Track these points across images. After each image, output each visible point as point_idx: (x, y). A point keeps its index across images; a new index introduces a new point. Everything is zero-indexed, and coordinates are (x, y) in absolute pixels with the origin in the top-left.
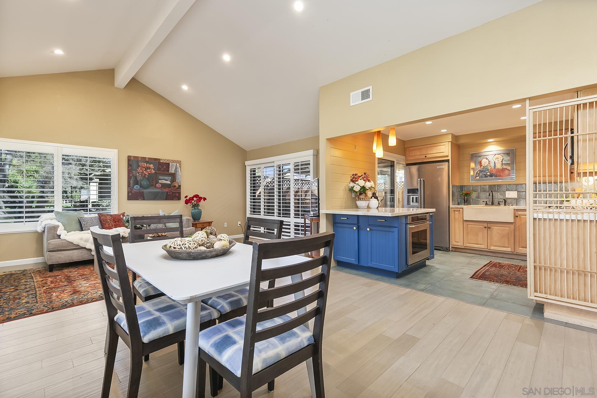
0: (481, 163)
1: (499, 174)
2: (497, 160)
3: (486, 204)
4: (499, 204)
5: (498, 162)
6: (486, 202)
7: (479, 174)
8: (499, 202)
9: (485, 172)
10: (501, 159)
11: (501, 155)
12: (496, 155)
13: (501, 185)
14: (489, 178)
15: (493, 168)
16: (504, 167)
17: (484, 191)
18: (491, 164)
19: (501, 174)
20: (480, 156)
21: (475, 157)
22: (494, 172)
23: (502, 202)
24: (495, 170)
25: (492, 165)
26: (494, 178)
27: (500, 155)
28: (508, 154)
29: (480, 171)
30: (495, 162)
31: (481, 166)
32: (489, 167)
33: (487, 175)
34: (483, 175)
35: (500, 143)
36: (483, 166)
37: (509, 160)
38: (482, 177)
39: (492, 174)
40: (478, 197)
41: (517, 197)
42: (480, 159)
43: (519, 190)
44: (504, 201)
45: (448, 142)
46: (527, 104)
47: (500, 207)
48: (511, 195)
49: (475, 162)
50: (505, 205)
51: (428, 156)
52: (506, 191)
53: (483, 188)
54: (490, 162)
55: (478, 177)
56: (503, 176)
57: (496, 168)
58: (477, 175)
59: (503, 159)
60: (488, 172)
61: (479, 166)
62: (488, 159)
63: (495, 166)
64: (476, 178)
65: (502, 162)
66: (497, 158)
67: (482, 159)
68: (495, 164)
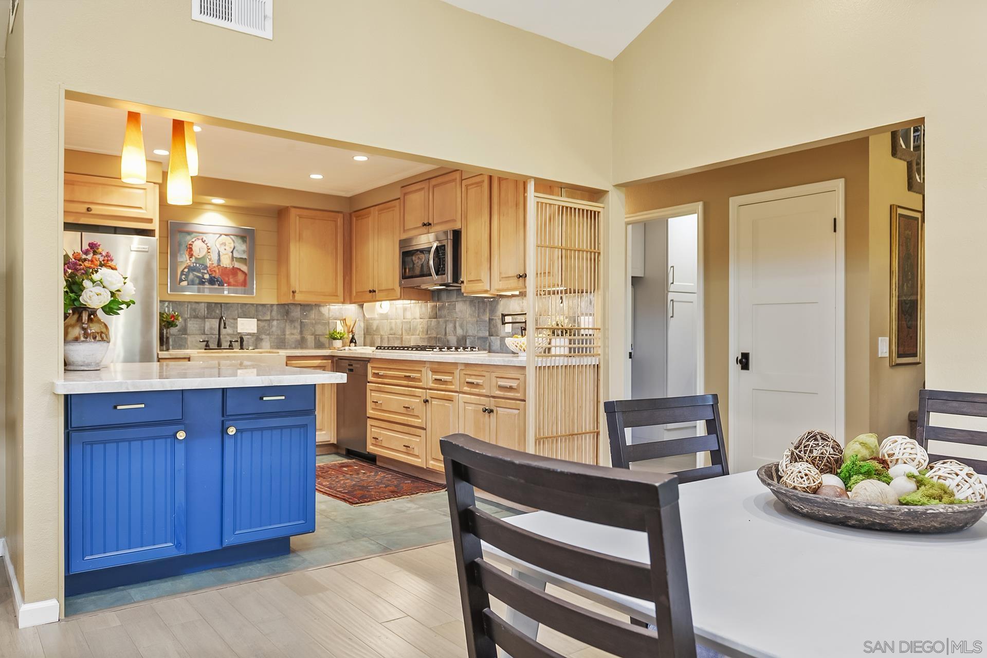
0: (191, 249)
1: (227, 279)
2: (223, 247)
3: (206, 346)
4: (231, 347)
5: (225, 252)
6: (207, 342)
7: (187, 275)
8: (231, 342)
9: (199, 271)
10: (231, 248)
11: (231, 239)
12: (221, 235)
13: (230, 305)
14: (208, 286)
15: (215, 264)
16: (237, 265)
17: (196, 317)
18: (211, 254)
19: (231, 280)
20: (189, 233)
21: (181, 232)
22: (217, 275)
23: (237, 341)
24: (219, 269)
25: (215, 257)
26: (216, 286)
27: (228, 237)
28: (243, 238)
29: (189, 267)
30: (219, 252)
31: (191, 256)
32: (208, 260)
33: (204, 279)
34: (196, 278)
35: (229, 210)
36: (196, 259)
37: (244, 252)
38: (192, 283)
39: (214, 277)
40: (184, 331)
41: (256, 332)
42: (189, 239)
43: (260, 318)
44: (239, 340)
45: (155, 183)
46: (531, 186)
47: (234, 352)
48: (247, 326)
49: (180, 244)
50: (242, 348)
51: (96, 209)
52: (237, 317)
53: (194, 310)
54: (209, 251)
55: (184, 281)
56: (234, 285)
57: (222, 266)
58: (184, 276)
59: (234, 248)
60: (206, 273)
61: (187, 256)
62: (205, 243)
63: (219, 260)
64: (180, 283)
65: (233, 254)
66: (224, 244)
67: (193, 240)
68: (219, 255)
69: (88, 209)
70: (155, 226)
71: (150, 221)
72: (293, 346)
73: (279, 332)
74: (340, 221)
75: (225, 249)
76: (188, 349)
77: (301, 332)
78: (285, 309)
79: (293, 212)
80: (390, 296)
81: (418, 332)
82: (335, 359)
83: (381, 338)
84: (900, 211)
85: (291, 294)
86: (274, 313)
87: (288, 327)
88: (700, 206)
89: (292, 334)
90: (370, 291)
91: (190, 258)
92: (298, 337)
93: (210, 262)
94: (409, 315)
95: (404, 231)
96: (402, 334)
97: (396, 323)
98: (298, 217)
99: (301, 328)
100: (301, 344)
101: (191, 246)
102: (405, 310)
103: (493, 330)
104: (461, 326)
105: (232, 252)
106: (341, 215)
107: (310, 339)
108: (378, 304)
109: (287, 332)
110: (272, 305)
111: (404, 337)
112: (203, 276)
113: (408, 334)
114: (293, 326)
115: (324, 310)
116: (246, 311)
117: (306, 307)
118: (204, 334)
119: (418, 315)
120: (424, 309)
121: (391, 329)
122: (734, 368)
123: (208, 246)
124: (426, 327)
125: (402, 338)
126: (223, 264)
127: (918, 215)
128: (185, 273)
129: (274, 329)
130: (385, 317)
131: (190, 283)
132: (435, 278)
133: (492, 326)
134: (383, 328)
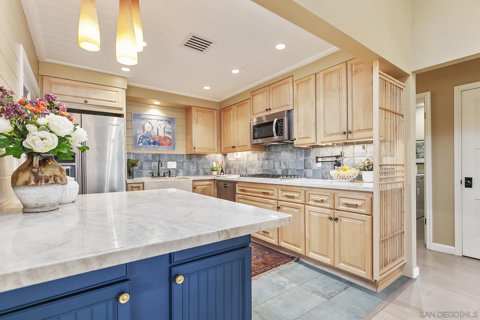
1: (162, 142)
2: (160, 126)
3: (152, 175)
4: (164, 176)
5: (161, 129)
6: (153, 173)
7: (142, 141)
8: (164, 173)
9: (148, 138)
10: (163, 127)
11: (164, 122)
12: (159, 120)
13: (163, 155)
14: (152, 145)
15: (156, 135)
16: (167, 135)
17: (147, 161)
18: (154, 130)
19: (164, 143)
20: (143, 119)
21: (139, 118)
23: (167, 173)
24: (158, 137)
25: (156, 131)
26: (157, 146)
27: (162, 122)
28: (169, 122)
29: (143, 136)
30: (158, 128)
31: (144, 130)
32: (152, 133)
34: (146, 142)
35: (162, 108)
36: (146, 132)
37: (170, 129)
38: (145, 144)
39: (156, 141)
40: (141, 168)
41: (176, 168)
42: (143, 122)
43: (178, 161)
44: (168, 172)
45: (123, 89)
46: (377, 66)
47: (166, 178)
48: (172, 165)
49: (138, 125)
50: (170, 176)
51: (90, 102)
52: (167, 161)
53: (146, 158)
54: (153, 128)
55: (141, 143)
56: (165, 145)
57: (159, 136)
58: (140, 141)
59: (165, 127)
60: (151, 139)
61: (142, 131)
62: (151, 124)
63: (158, 133)
64: (138, 144)
65: (164, 130)
66: (160, 125)
67: (145, 123)
68: (158, 130)
69: (86, 102)
70: (124, 112)
71: (121, 109)
72: (194, 174)
73: (187, 168)
74: (215, 114)
75: (161, 128)
76: (143, 177)
77: (197, 167)
78: (190, 156)
79: (194, 109)
80: (243, 148)
81: (256, 167)
82: (216, 181)
83: (235, 170)
85: (193, 149)
86: (185, 159)
87: (191, 165)
88: (429, 95)
89: (193, 169)
90: (233, 147)
91: (144, 131)
92: (196, 170)
93: (153, 134)
94: (251, 159)
95: (253, 115)
96: (247, 168)
97: (243, 163)
98: (196, 112)
99: (197, 166)
100: (197, 173)
101: (144, 126)
102: (248, 156)
103: (307, 166)
104: (285, 164)
105: (164, 129)
106: (216, 111)
107: (201, 171)
108: (236, 153)
109: (191, 168)
110: (183, 155)
111: (248, 169)
112: (150, 141)
113: (250, 168)
114: (193, 165)
115: (207, 157)
116: (171, 158)
117: (200, 156)
118: (151, 169)
119: (256, 159)
120: (260, 155)
121: (240, 165)
123: (152, 126)
124: (261, 164)
125: (247, 170)
126: (160, 135)
128: (141, 139)
129: (184, 166)
130: (237, 160)
131: (144, 144)
132: (276, 137)
133: (306, 164)
134: (236, 165)
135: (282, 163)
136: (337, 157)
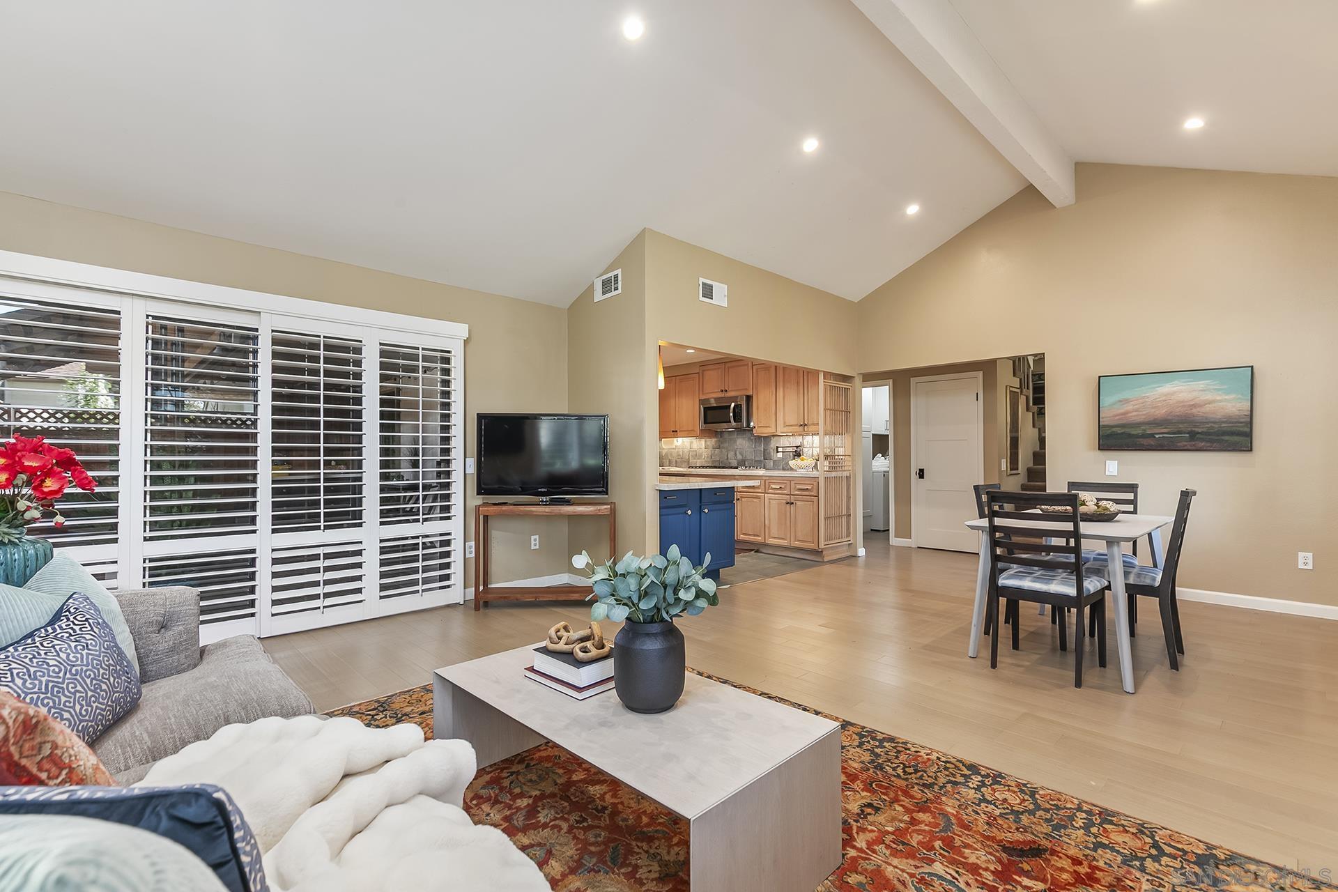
46: (821, 376)
80: (689, 433)
81: (703, 457)
83: (669, 461)
84: (1012, 389)
88: (891, 381)
90: (673, 431)
94: (695, 446)
95: (703, 394)
96: (690, 458)
97: (683, 451)
102: (691, 443)
103: (767, 456)
104: (741, 453)
108: (676, 439)
111: (691, 461)
113: (695, 459)
119: (703, 447)
120: (708, 443)
121: (679, 455)
122: (914, 477)
124: (710, 454)
127: (1019, 391)
132: (734, 424)
133: (766, 454)
134: (671, 455)
135: (738, 453)
136: (797, 447)
